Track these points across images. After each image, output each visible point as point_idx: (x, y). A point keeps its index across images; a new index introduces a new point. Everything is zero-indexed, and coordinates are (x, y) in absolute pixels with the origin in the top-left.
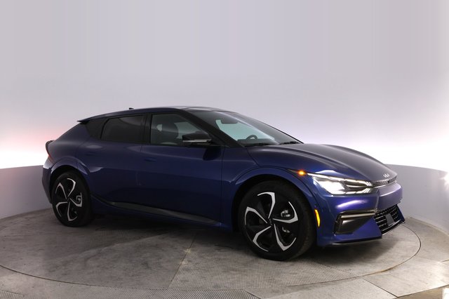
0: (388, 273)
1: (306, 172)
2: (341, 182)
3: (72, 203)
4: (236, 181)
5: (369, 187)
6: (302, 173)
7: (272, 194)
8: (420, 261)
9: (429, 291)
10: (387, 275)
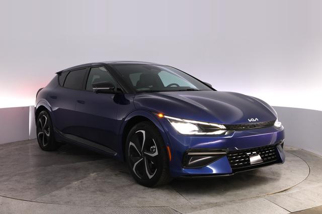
0: (284, 193)
1: (164, 115)
2: (195, 124)
3: (45, 134)
4: (125, 118)
5: (222, 129)
6: (161, 115)
7: (144, 132)
8: (309, 183)
9: (316, 208)
10: (283, 195)
